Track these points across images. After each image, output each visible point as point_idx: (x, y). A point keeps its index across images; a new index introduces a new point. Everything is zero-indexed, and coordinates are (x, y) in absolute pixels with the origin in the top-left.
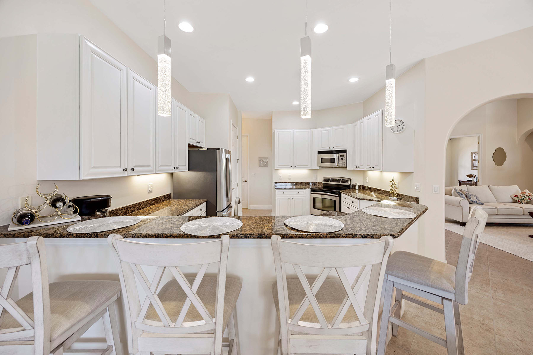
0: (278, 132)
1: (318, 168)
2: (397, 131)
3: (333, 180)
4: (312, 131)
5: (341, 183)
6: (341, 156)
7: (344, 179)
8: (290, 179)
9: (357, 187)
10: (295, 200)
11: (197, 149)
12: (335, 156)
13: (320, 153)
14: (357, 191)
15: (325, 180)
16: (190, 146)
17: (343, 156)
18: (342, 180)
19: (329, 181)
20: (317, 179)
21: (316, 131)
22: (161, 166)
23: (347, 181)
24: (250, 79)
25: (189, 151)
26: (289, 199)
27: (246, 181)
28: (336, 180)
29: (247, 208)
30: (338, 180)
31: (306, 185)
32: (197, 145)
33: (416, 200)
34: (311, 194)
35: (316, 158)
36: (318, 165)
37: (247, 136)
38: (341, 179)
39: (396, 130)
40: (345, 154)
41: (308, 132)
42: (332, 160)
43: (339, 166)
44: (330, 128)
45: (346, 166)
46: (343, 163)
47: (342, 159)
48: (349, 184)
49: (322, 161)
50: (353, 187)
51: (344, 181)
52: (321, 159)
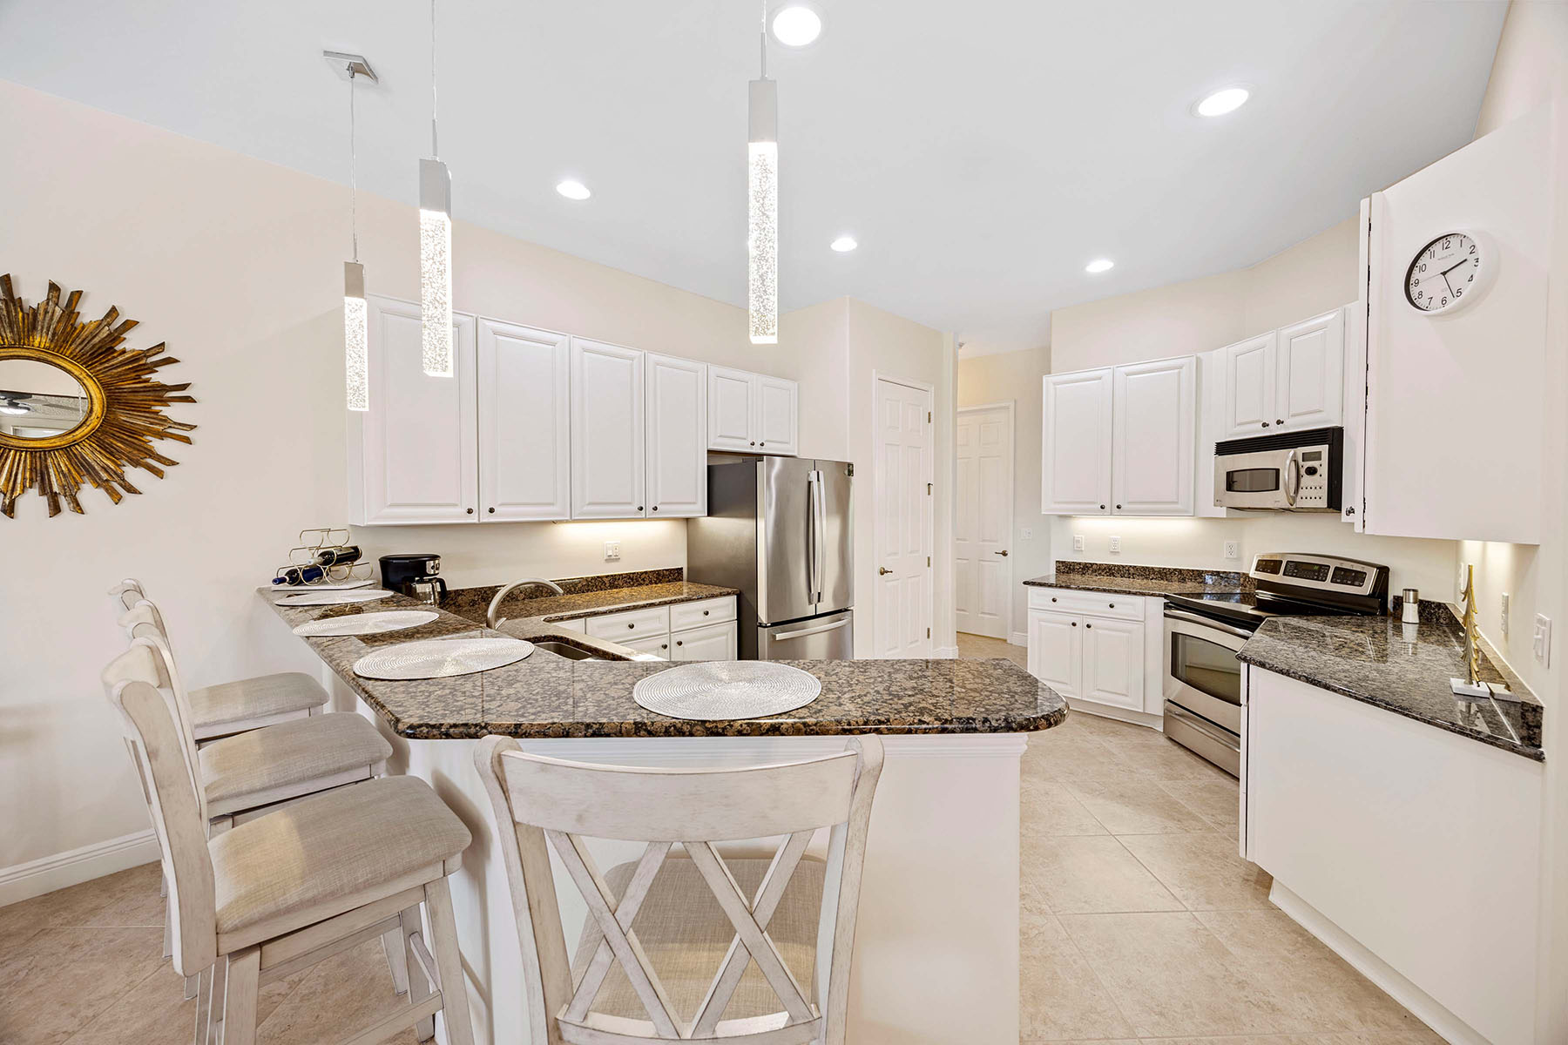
0: (1055, 384)
1: (1222, 512)
2: (1444, 301)
3: (1298, 569)
4: (1198, 359)
5: (1327, 585)
6: (1306, 457)
7: (1347, 565)
8: (1115, 553)
9: (1410, 613)
10: (1100, 631)
11: (729, 459)
12: (1282, 459)
13: (1224, 448)
14: (1410, 632)
15: (1269, 565)
16: (711, 453)
17: (1317, 456)
18: (1336, 568)
19: (1277, 573)
20: (1239, 559)
21: (1218, 359)
22: (589, 504)
23: (1357, 577)
24: (844, 244)
25: (709, 468)
26: (1074, 624)
27: (1004, 554)
28: (1309, 567)
29: (1006, 640)
30: (1318, 572)
31: (1183, 580)
33: (1523, 716)
34: (1165, 615)
35: (1213, 468)
36: (1218, 502)
37: (1008, 408)
38: (1333, 565)
39: (1437, 301)
40: (1325, 449)
41: (1181, 367)
42: (1272, 480)
43: (1300, 504)
44: (1268, 338)
45: (1330, 505)
46: (1315, 490)
47: (1312, 471)
48: (1366, 589)
49: (1231, 482)
50: (1390, 606)
51: (1343, 575)
52: (1230, 475)
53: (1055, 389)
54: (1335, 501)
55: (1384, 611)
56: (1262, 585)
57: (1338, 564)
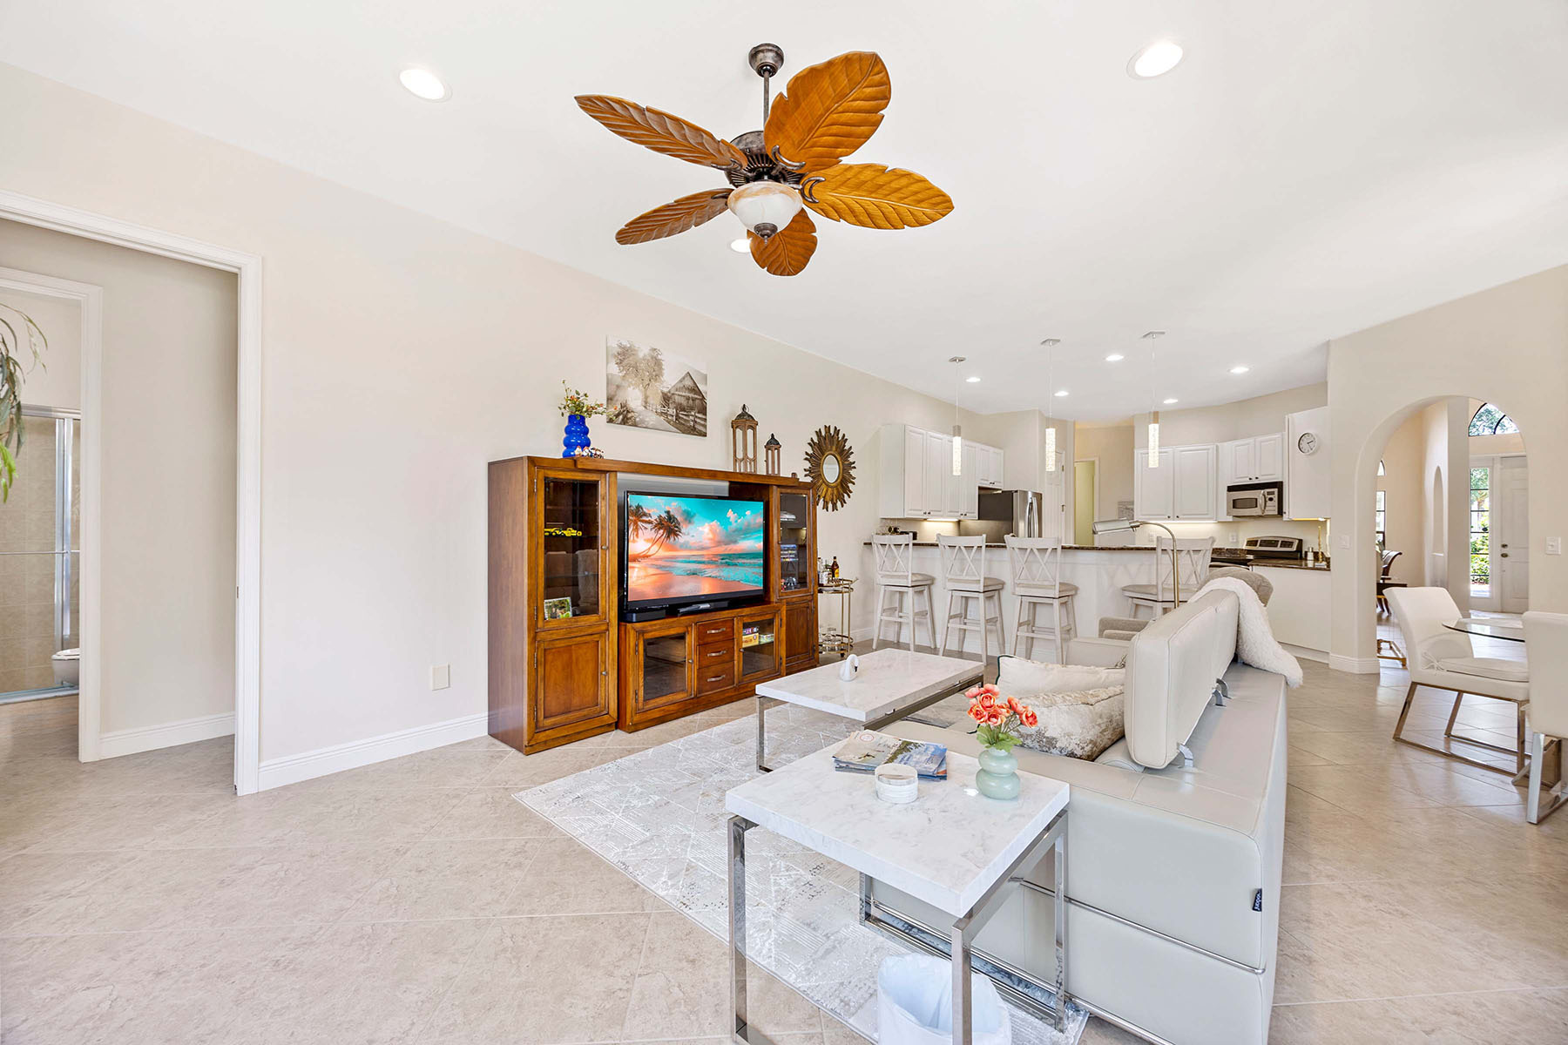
1: (1230, 519)
2: (1308, 451)
3: (1265, 543)
4: (1217, 446)
5: (1278, 549)
6: (1268, 493)
7: (1286, 540)
9: (1311, 558)
11: (989, 492)
12: (1258, 494)
13: (1231, 489)
14: (1311, 565)
15: (1252, 543)
16: (980, 488)
17: (1273, 493)
18: (1282, 541)
19: (1258, 546)
20: (1237, 542)
21: (1227, 447)
22: (949, 512)
23: (1290, 544)
25: (979, 495)
28: (1270, 542)
30: (1274, 543)
32: (991, 486)
35: (1224, 497)
36: (1228, 514)
37: (1093, 461)
38: (1280, 540)
39: (1306, 450)
40: (1276, 490)
41: (1208, 449)
42: (1254, 503)
43: (1266, 513)
44: (1251, 440)
45: (1279, 513)
46: (1272, 508)
47: (1271, 499)
48: (1294, 548)
49: (1235, 504)
50: (1303, 556)
51: (1285, 544)
52: (1234, 501)
53: (1142, 458)
54: (1281, 512)
55: (1301, 558)
56: (1249, 552)
57: (1283, 539)
